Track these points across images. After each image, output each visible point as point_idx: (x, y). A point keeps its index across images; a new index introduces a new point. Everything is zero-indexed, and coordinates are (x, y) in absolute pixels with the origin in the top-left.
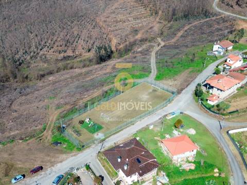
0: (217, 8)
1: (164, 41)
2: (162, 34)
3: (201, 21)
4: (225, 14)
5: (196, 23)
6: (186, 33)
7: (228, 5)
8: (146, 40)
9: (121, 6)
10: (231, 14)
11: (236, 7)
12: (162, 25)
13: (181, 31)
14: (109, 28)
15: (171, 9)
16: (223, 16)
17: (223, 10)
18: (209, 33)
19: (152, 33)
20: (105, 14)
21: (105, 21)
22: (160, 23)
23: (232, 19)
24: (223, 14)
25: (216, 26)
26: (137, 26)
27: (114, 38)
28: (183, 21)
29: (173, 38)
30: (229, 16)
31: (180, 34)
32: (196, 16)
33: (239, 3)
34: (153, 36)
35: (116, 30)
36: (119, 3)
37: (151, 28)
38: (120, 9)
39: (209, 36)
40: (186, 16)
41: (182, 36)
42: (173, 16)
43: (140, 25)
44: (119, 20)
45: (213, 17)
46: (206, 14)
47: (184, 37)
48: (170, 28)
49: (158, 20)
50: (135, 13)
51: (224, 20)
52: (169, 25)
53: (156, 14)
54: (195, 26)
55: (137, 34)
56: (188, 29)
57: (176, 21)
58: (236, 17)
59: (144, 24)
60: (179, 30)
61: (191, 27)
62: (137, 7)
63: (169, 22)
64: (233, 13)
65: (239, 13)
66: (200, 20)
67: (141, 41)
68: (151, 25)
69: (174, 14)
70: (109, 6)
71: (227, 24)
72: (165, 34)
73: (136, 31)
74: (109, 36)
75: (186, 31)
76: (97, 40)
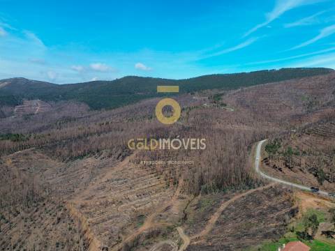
0: (262, 174)
1: (189, 235)
2: (185, 218)
3: (243, 194)
4: (274, 181)
5: (237, 197)
6: (223, 216)
7: (274, 167)
8: (158, 233)
9: (117, 177)
10: (285, 182)
11: (286, 170)
12: (184, 202)
13: (216, 214)
14: (90, 219)
15: (197, 176)
16: (273, 184)
17: (270, 175)
18: (258, 215)
19: (168, 219)
20: (87, 192)
21: (82, 207)
22: (183, 198)
23: (286, 189)
24: (271, 181)
25: (268, 203)
26: (142, 208)
27: (95, 239)
28: (217, 194)
29: (203, 227)
30: (281, 185)
31: (214, 219)
32: (235, 187)
33: (288, 164)
34: (170, 224)
35: (103, 221)
36: (114, 172)
37: (167, 209)
38: (115, 182)
39: (260, 221)
40: (219, 186)
41: (217, 223)
42: (199, 186)
43: (148, 206)
44: (110, 200)
45: (259, 186)
46: (249, 182)
47: (221, 224)
48: (198, 206)
49: (177, 193)
50: (140, 187)
51: (277, 192)
52: (196, 201)
53: (175, 184)
54: (236, 203)
55: (142, 223)
56: (227, 208)
57: (207, 193)
58: (292, 187)
59: (156, 202)
60: (211, 211)
61: (230, 205)
62: (145, 175)
63: (196, 195)
64: (285, 180)
65: (294, 180)
66: (241, 192)
67: (148, 237)
68: (166, 204)
69: (202, 183)
70: (98, 177)
71: (283, 198)
72: (190, 218)
73: (140, 218)
75: (223, 213)
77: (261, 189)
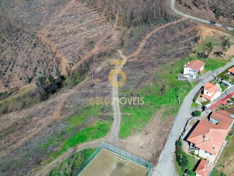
0: (176, 11)
1: (126, 55)
2: (122, 44)
3: (162, 27)
4: (184, 17)
5: (158, 29)
6: (149, 43)
7: (185, 5)
8: (105, 54)
9: (69, 13)
10: (192, 17)
11: (194, 8)
12: (121, 32)
13: (143, 41)
14: (57, 45)
15: (128, 12)
16: (183, 19)
17: (182, 12)
18: (172, 42)
19: (111, 44)
20: (49, 25)
21: (49, 36)
22: (119, 29)
23: (193, 23)
24: (182, 17)
25: (179, 33)
26: (92, 36)
27: (63, 58)
28: (144, 27)
29: (135, 50)
30: (189, 20)
31: (142, 44)
32: (157, 22)
33: (195, 3)
34: (113, 48)
35: (66, 46)
37: (109, 37)
38: (69, 17)
40: (145, 21)
41: (145, 47)
42: (131, 21)
43: (96, 35)
44: (68, 31)
45: (173, 20)
46: (167, 18)
47: (147, 47)
48: (131, 36)
49: (115, 25)
50: (88, 21)
51: (186, 24)
52: (129, 32)
53: (112, 18)
54: (157, 33)
55: (93, 47)
56: (151, 37)
57: (136, 26)
58: (197, 21)
59: (101, 33)
60: (140, 39)
61: (153, 34)
62: (89, 12)
63: (129, 27)
64: (192, 15)
65: (198, 16)
66: (161, 25)
67: (99, 56)
68: (108, 34)
69: (132, 18)
70: (55, 13)
71: (190, 30)
72: (126, 44)
73: (91, 44)
74: (57, 56)
75: (148, 40)
76: (41, 63)
77: (175, 22)
